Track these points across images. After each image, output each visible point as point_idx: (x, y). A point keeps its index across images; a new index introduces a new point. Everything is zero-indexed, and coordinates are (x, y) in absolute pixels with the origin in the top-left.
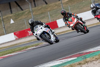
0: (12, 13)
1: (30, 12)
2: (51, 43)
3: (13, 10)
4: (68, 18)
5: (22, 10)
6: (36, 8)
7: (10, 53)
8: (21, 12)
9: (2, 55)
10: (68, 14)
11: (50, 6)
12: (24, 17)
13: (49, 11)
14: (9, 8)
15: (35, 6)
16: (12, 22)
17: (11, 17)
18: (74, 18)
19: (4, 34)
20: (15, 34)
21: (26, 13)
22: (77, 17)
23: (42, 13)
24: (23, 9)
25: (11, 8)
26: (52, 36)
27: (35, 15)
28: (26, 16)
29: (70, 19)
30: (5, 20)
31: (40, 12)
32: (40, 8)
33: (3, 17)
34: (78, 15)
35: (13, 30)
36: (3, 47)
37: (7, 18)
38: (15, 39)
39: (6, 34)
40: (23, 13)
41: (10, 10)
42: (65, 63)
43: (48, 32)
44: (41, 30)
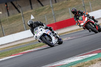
0: (32, 9)
1: (50, 8)
2: (52, 46)
3: (33, 5)
4: (79, 16)
5: (43, 6)
6: (56, 4)
7: (31, 49)
8: (42, 8)
9: (22, 51)
10: (79, 12)
11: (70, 2)
12: (45, 13)
13: (70, 7)
14: (30, 4)
15: (56, 2)
16: (32, 17)
17: (31, 13)
18: (85, 17)
19: (24, 30)
21: (47, 9)
22: (88, 15)
23: (62, 9)
24: (43, 4)
25: (31, 4)
26: (53, 38)
27: (56, 11)
28: (46, 12)
29: (80, 18)
30: (25, 16)
31: (60, 8)
32: (61, 4)
33: (24, 13)
34: (89, 14)
36: (23, 43)
37: (27, 14)
39: (26, 30)
40: (43, 9)
41: (30, 6)
42: (86, 59)
43: (49, 34)
44: (41, 32)
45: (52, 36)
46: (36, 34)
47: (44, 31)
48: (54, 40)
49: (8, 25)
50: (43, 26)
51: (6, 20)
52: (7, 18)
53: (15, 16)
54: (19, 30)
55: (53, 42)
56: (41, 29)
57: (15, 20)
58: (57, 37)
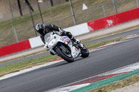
16: (85, 7)
17: (83, 2)
20: (89, 24)
26: (73, 49)
30: (75, 6)
33: (73, 2)
35: (86, 19)
38: (88, 31)
43: (66, 43)
44: (54, 40)
45: (71, 46)
46: (47, 43)
47: (59, 39)
48: (75, 52)
49: (51, 19)
50: (58, 31)
51: (49, 11)
52: (50, 8)
53: (61, 5)
54: (67, 24)
55: (73, 55)
56: (55, 35)
57: (61, 12)
58: (80, 47)
